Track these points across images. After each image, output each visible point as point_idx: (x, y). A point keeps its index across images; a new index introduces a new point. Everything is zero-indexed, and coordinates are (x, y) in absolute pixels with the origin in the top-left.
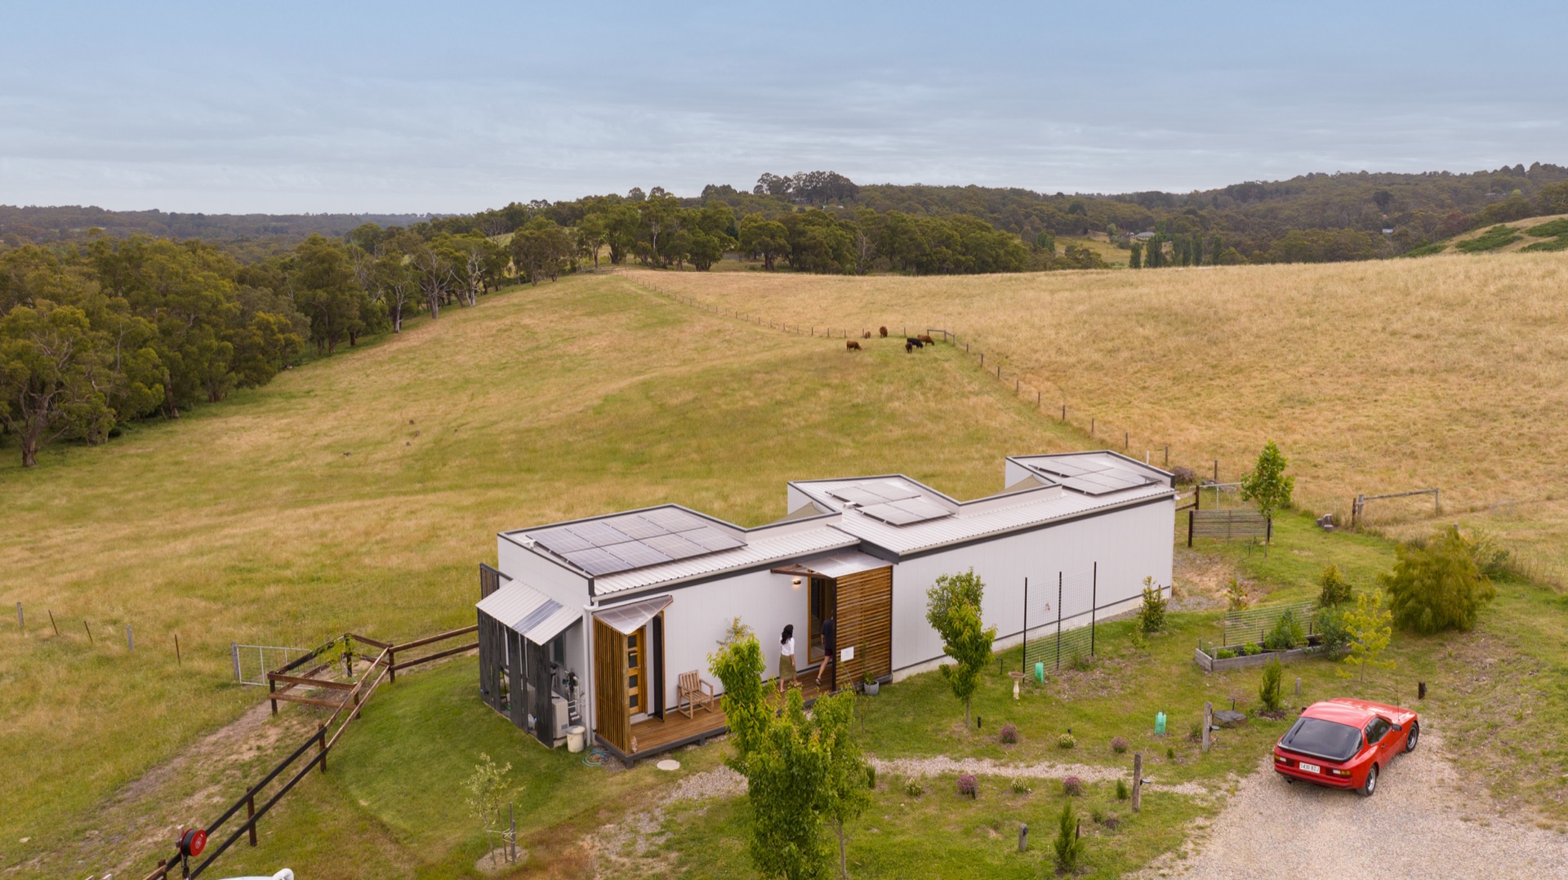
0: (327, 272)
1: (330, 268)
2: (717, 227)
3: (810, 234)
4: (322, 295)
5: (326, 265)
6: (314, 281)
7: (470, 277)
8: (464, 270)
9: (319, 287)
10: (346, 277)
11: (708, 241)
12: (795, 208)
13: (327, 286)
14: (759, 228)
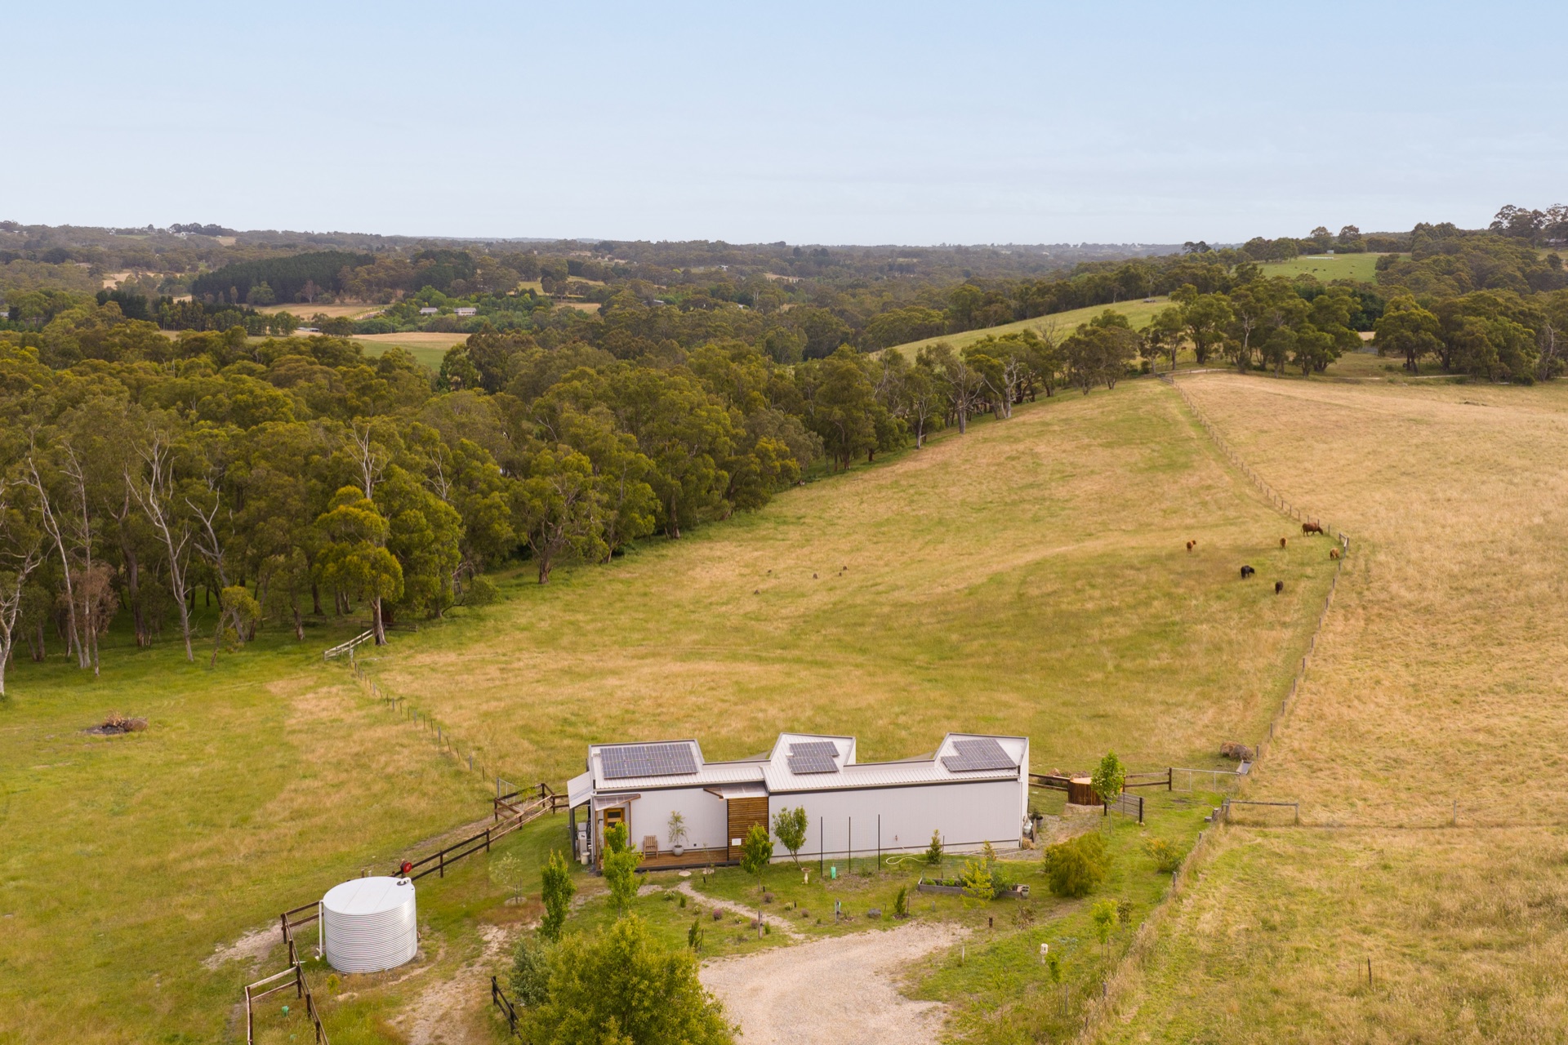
0: (844, 389)
1: (849, 385)
2: (1337, 319)
3: (1467, 327)
4: (838, 413)
5: (845, 382)
6: (833, 398)
7: (1007, 387)
8: (1000, 379)
9: (836, 402)
10: (861, 394)
11: (1317, 339)
12: (1543, 255)
13: (844, 402)
14: (1402, 319)
